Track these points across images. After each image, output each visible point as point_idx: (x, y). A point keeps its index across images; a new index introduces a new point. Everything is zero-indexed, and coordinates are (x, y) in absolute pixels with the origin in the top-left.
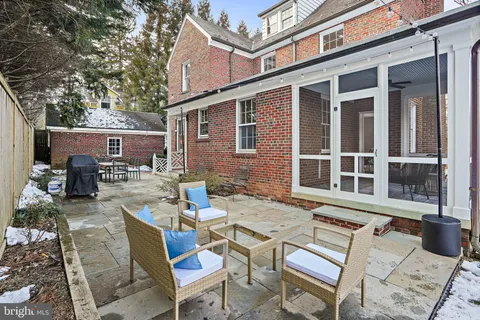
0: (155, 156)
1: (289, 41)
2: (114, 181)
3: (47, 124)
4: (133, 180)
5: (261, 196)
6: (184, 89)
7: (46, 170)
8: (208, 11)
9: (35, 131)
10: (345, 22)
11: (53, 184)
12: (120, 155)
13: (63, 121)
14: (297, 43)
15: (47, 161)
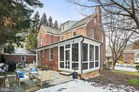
0: (34, 61)
1: (65, 33)
2: (22, 67)
3: (4, 53)
4: (26, 67)
5: (54, 70)
6: (41, 44)
7: (3, 65)
8: (52, 21)
9: (1, 54)
10: (77, 30)
11: (5, 68)
12: (25, 61)
13: (8, 52)
14: (67, 33)
15: (4, 63)
